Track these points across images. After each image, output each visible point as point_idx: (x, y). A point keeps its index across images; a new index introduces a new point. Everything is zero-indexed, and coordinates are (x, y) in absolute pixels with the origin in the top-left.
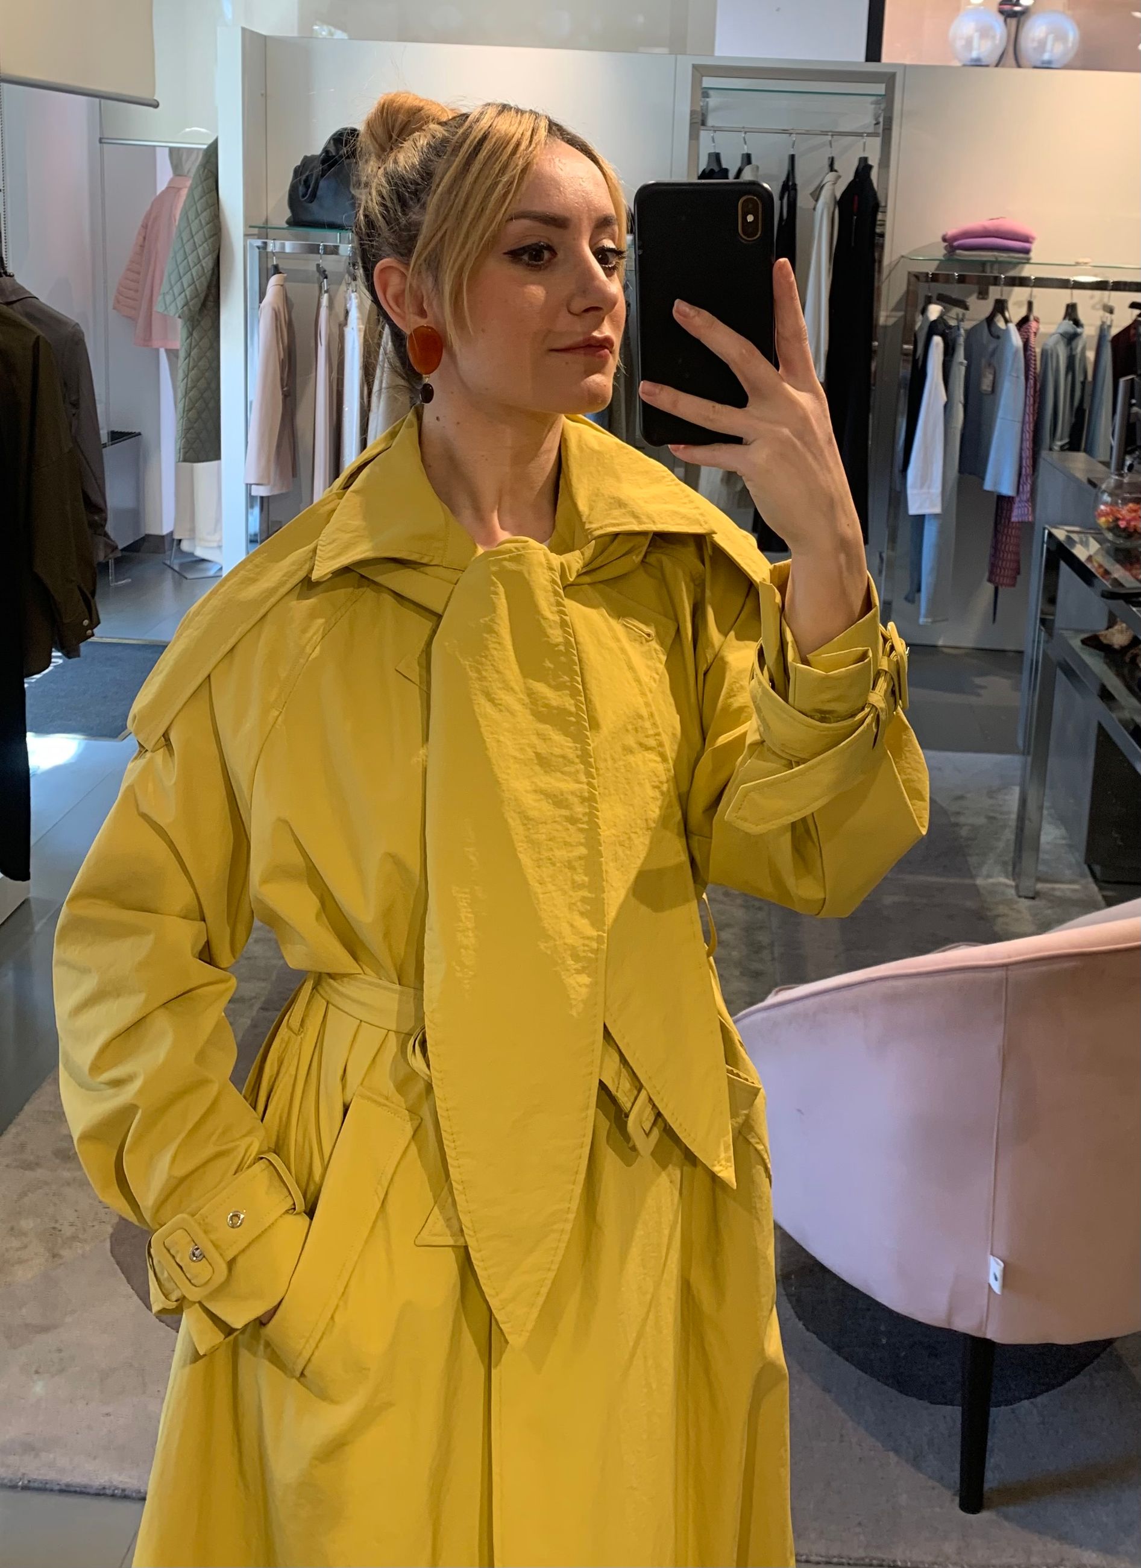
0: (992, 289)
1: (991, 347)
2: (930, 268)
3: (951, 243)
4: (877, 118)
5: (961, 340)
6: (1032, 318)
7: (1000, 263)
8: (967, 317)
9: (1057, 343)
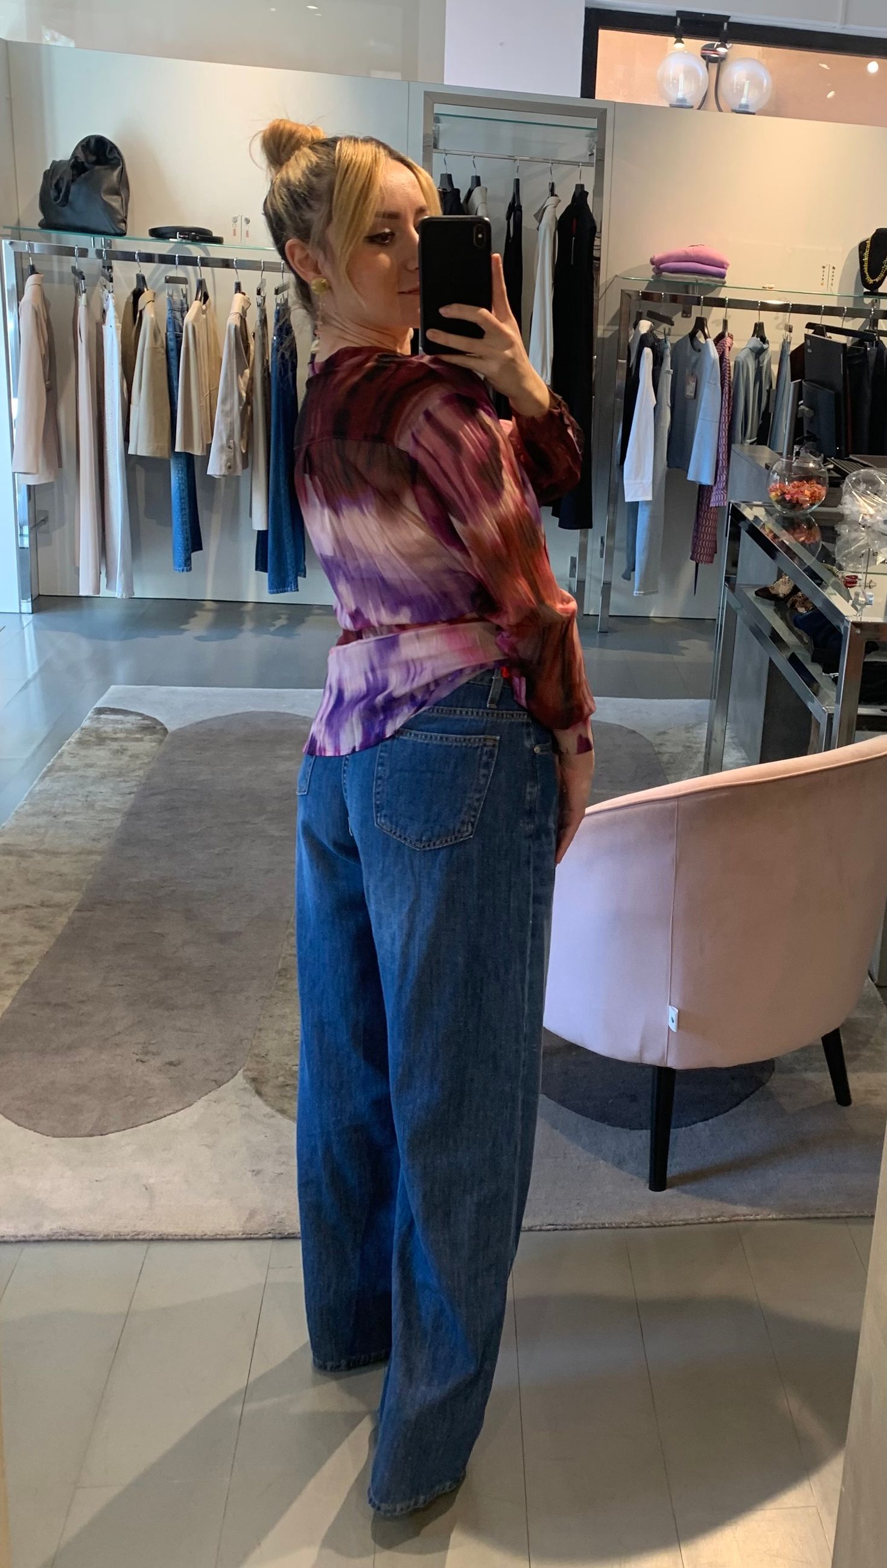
0: (694, 308)
1: (694, 359)
2: (642, 288)
3: (658, 266)
4: (591, 151)
5: (668, 352)
6: (727, 334)
7: (701, 284)
8: (672, 333)
9: (747, 356)
